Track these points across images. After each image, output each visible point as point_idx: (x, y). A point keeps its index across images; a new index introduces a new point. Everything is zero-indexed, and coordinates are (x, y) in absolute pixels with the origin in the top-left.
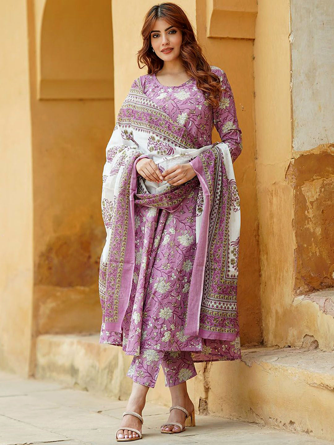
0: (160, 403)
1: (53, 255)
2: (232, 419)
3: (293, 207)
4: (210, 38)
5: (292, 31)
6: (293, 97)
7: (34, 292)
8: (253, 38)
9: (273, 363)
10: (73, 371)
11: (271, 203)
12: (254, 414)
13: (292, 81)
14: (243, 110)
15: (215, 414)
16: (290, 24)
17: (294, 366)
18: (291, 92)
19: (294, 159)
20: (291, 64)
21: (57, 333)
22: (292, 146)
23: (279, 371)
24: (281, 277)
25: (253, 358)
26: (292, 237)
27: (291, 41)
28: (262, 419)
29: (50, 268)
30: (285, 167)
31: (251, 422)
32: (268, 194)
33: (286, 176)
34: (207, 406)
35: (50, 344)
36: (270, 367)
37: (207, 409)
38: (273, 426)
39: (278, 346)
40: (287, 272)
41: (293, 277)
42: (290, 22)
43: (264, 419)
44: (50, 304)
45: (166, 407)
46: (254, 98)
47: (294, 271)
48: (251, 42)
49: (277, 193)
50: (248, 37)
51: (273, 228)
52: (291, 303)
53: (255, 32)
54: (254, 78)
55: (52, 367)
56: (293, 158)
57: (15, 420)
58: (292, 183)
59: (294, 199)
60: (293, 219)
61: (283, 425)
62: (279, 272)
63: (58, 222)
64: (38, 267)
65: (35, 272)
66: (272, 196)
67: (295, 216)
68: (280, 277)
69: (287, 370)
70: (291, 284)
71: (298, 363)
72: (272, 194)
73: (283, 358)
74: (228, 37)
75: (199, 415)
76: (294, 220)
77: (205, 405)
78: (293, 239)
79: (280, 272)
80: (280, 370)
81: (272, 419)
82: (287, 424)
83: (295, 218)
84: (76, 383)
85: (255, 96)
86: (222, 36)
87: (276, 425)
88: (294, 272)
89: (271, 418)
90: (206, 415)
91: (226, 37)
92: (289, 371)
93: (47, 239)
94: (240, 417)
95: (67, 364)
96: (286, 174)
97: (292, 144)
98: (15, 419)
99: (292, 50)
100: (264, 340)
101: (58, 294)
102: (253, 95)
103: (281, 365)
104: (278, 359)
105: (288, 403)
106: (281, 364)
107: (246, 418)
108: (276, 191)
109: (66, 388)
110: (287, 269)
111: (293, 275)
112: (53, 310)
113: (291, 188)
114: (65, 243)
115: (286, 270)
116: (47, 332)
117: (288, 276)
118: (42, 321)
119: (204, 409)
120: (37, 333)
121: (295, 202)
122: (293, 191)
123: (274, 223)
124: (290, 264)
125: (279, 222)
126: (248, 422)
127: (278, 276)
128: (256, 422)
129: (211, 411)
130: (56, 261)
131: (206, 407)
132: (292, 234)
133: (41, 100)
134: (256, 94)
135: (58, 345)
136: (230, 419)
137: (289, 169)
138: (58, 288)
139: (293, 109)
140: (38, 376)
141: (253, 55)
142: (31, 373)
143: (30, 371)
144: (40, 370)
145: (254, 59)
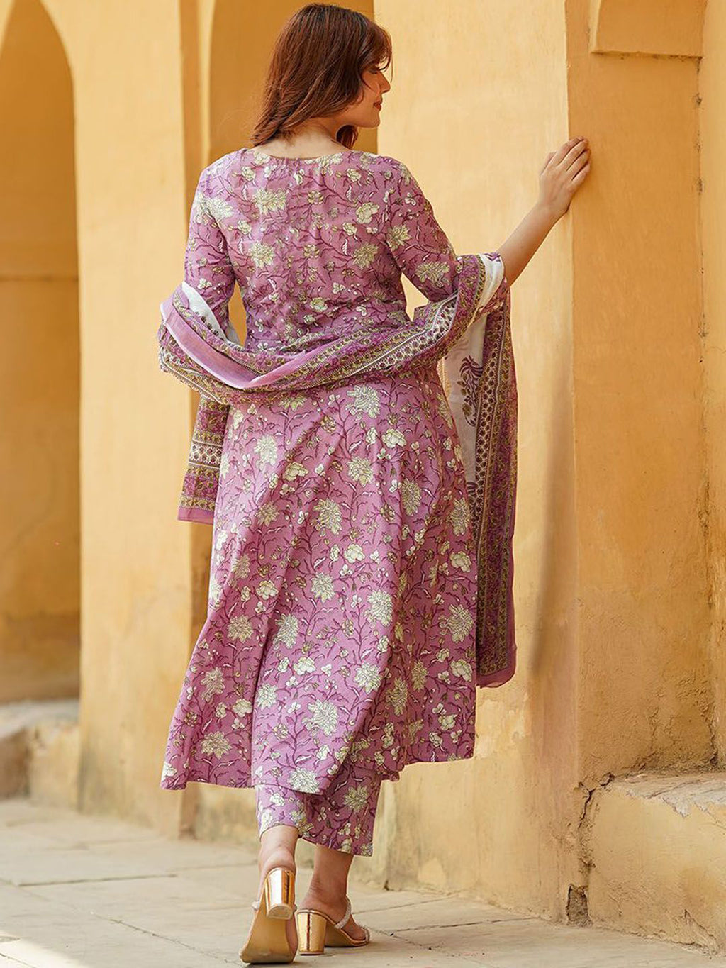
0: (478, 898)
2: (642, 935)
4: (599, 54)
8: (699, 55)
12: (694, 925)
15: (603, 923)
25: (691, 795)
28: (712, 936)
31: (687, 942)
34: (586, 905)
37: (587, 912)
43: (715, 936)
45: (493, 907)
46: (700, 194)
48: (691, 65)
50: (686, 53)
53: (701, 40)
54: (698, 147)
55: (234, 812)
57: (145, 932)
74: (638, 52)
75: (568, 925)
77: (583, 904)
85: (701, 190)
86: (625, 50)
90: (584, 925)
91: (635, 51)
94: (661, 931)
98: (145, 930)
100: (719, 753)
102: (696, 186)
107: (675, 934)
119: (580, 913)
126: (680, 942)
128: (699, 943)
129: (594, 917)
131: (582, 907)
134: (703, 185)
136: (640, 936)
140: (204, 828)
141: (698, 94)
142: (186, 826)
143: (182, 822)
144: (207, 817)
145: (699, 103)
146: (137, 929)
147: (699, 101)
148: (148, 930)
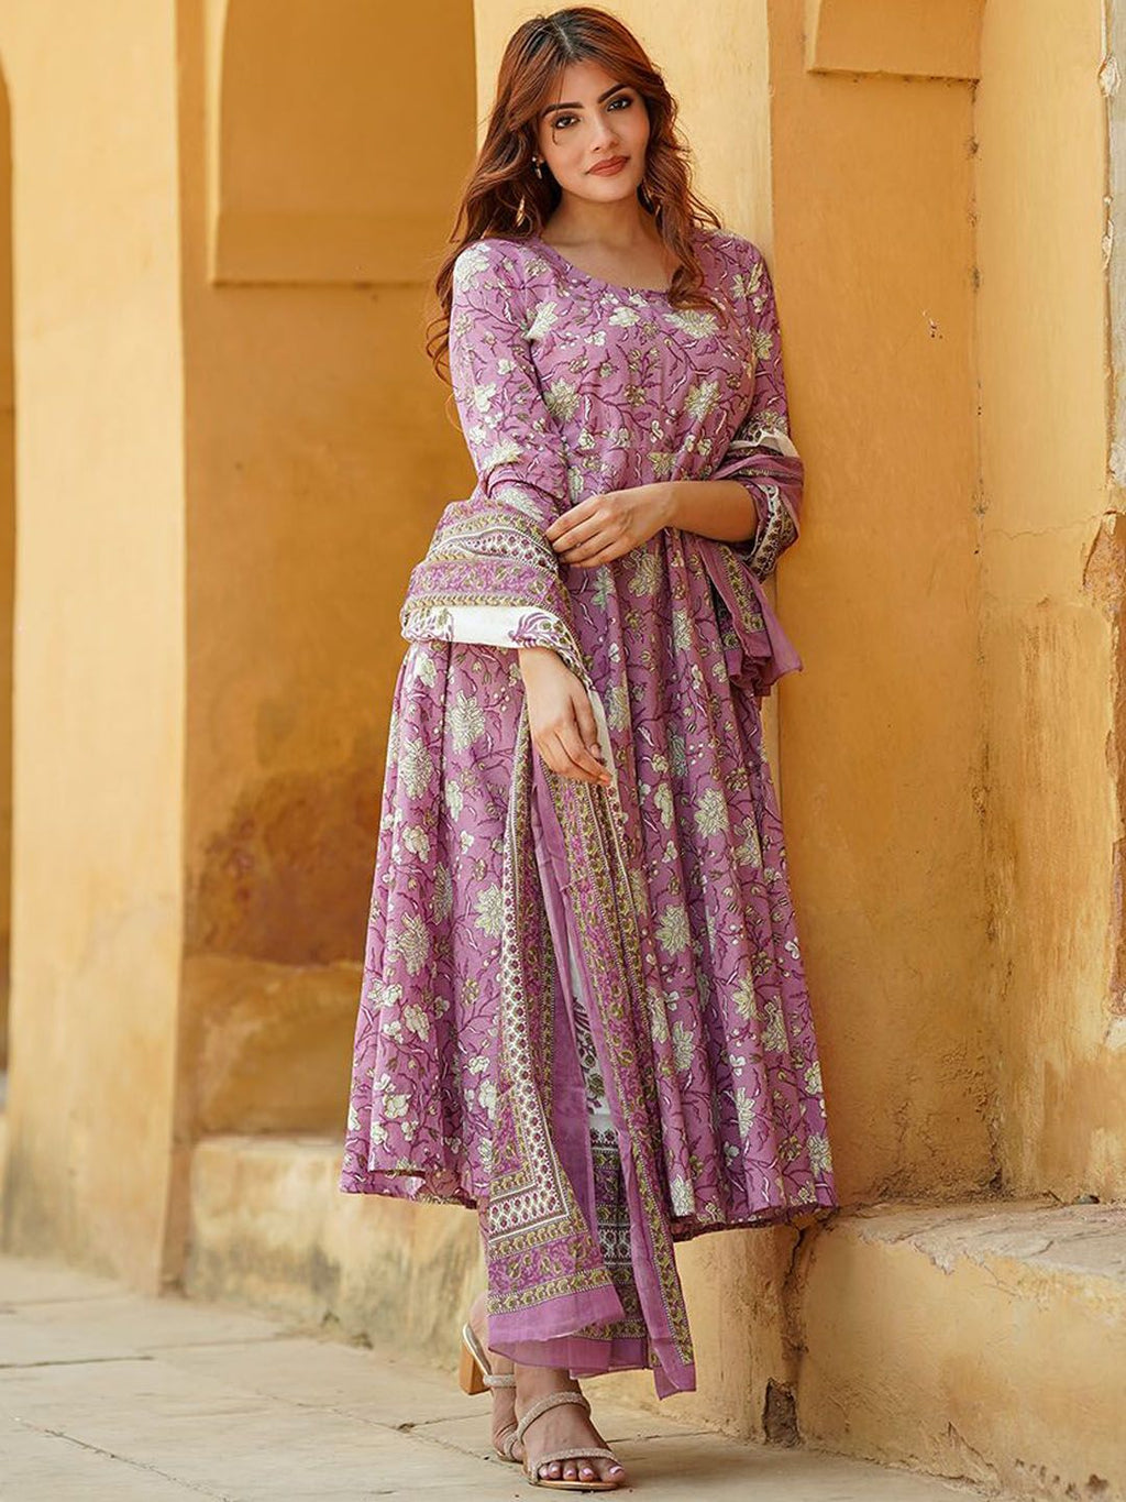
0: (625, 1399)
1: (255, 847)
2: (882, 1462)
3: (1112, 688)
4: (820, 73)
5: (1110, 55)
6: (1112, 289)
7: (185, 980)
8: (974, 76)
9: (1032, 1261)
10: (320, 1272)
11: (1032, 673)
12: (963, 1447)
13: (1111, 235)
14: (933, 336)
15: (822, 1442)
16: (1103, 28)
17: (1106, 1273)
18: (1107, 272)
19: (1113, 516)
20: (1107, 171)
21: (266, 1132)
22: (1108, 466)
23: (1053, 1292)
24: (1066, 945)
25: (959, 1239)
26: (1107, 799)
27: (1108, 89)
28: (991, 1465)
29: (244, 894)
30: (1084, 544)
31: (952, 1475)
32: (1022, 641)
33: (1084, 575)
34: (794, 1413)
35: (241, 1169)
36: (1019, 1277)
37: (795, 1424)
38: (1030, 1492)
39: (1055, 1196)
40: (1087, 924)
41: (1107, 946)
42: (1106, 20)
43: (996, 1466)
44: (245, 1025)
45: (648, 1413)
46: (975, 291)
47: (1110, 924)
48: (962, 92)
49: (1054, 639)
50: (955, 74)
51: (1037, 764)
52: (1101, 1042)
53: (979, 55)
54: (973, 219)
55: (246, 1255)
56: (1109, 513)
57: (98, 1451)
58: (1106, 603)
59: (1115, 659)
60: (1110, 732)
61: (1067, 1493)
62: (1057, 924)
63: (275, 727)
64: (200, 889)
65: (188, 906)
66: (1037, 648)
67: (1117, 722)
68: (1063, 944)
69: (1081, 1288)
70: (1100, 967)
71: (1119, 1262)
72: (1034, 641)
73: (1068, 1241)
74: (880, 72)
75: (765, 1444)
76: (1112, 737)
77: (788, 1410)
78: (1108, 805)
79: (1060, 925)
80: (1058, 1286)
81: (1027, 1467)
82: (1081, 1489)
83: (1117, 729)
84: (327, 1317)
85: (977, 286)
86: (859, 69)
87: (1042, 1491)
88: (1111, 927)
89: (1022, 1464)
90: (791, 1445)
91: (876, 70)
92: (1089, 1293)
93: (234, 788)
94: (912, 1456)
95: (300, 1246)
96: (1085, 570)
97: (1108, 460)
98: (99, 1447)
99: (1110, 123)
100: (1004, 1170)
101: (273, 987)
102: (970, 280)
103: (1061, 1271)
104: (1048, 1246)
105: (1085, 1409)
106: (1060, 1266)
107: (934, 1461)
108: (1051, 631)
109: (291, 1334)
110: (1089, 916)
111: (1107, 936)
112: (255, 1049)
113: (1105, 620)
114: (301, 803)
115: (1085, 920)
116: (229, 1129)
117: (1090, 938)
118: (213, 1086)
119: (785, 1425)
120: (194, 1128)
121: (1118, 670)
122: (1109, 631)
123: (1041, 745)
124: (1099, 898)
125: (1059, 742)
126: (941, 1475)
127: (1055, 939)
128: (970, 1477)
129: (807, 1432)
130: (265, 868)
131: (789, 1416)
132: (1106, 791)
133: (220, 284)
134: (981, 277)
135: (269, 1175)
136: (878, 1463)
137: (1097, 552)
138: (271, 967)
139: (1114, 335)
140: (196, 1285)
141: (973, 138)
142: (169, 1278)
143: (165, 1270)
144: (203, 1266)
145: (975, 151)
146: (87, 1446)
147: (975, 149)
148: (104, 1449)
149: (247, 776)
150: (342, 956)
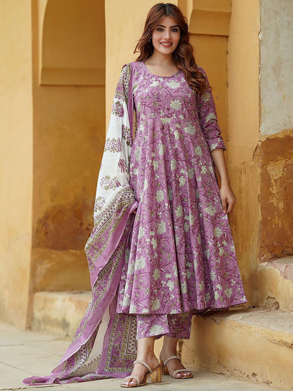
1: (49, 222)
3: (260, 184)
5: (261, 30)
6: (261, 87)
7: (32, 254)
8: (227, 35)
9: (239, 321)
10: (65, 324)
11: (240, 180)
12: (222, 366)
13: (261, 74)
14: (217, 98)
15: (187, 365)
16: (259, 23)
17: (257, 324)
18: (260, 83)
19: (260, 142)
20: (260, 58)
21: (52, 291)
22: (259, 130)
23: (244, 329)
24: (248, 246)
26: (258, 210)
27: (260, 38)
28: (228, 370)
29: (47, 233)
30: (253, 149)
31: (219, 373)
32: (238, 172)
33: (253, 156)
35: (45, 300)
36: (236, 325)
38: (238, 377)
39: (244, 306)
40: (253, 241)
41: (258, 246)
42: (260, 21)
43: (230, 371)
44: (46, 265)
46: (227, 88)
48: (225, 39)
49: (246, 172)
50: (223, 34)
51: (241, 202)
52: (256, 269)
53: (229, 30)
54: (227, 70)
55: (46, 320)
56: (259, 141)
57: (12, 367)
58: (258, 163)
59: (260, 177)
60: (259, 194)
61: (247, 377)
63: (54, 193)
64: (36, 232)
65: (33, 237)
66: (241, 174)
67: (261, 192)
68: (247, 245)
69: (251, 328)
70: (256, 251)
71: (260, 322)
72: (241, 172)
73: (248, 317)
74: (205, 34)
76: (260, 195)
78: (258, 212)
79: (246, 241)
80: (245, 327)
81: (237, 371)
82: (250, 376)
83: (261, 193)
84: (67, 335)
85: (228, 86)
86: (200, 33)
87: (241, 376)
88: (259, 241)
89: (236, 370)
91: (204, 33)
92: (253, 329)
93: (45, 207)
94: (209, 368)
95: (60, 318)
96: (253, 155)
97: (259, 129)
99: (261, 47)
101: (54, 256)
102: (226, 85)
103: (246, 324)
104: (243, 318)
105: (251, 357)
107: (214, 369)
108: (245, 170)
109: (58, 339)
110: (253, 239)
111: (258, 244)
112: (49, 270)
113: (258, 167)
114: (61, 211)
115: (252, 240)
116: (42, 290)
117: (253, 244)
118: (39, 280)
120: (34, 290)
121: (261, 179)
122: (259, 170)
123: (242, 198)
124: (256, 234)
125: (247, 197)
126: (216, 373)
127: (245, 244)
128: (223, 373)
130: (52, 227)
132: (258, 208)
133: (42, 85)
134: (229, 84)
135: (52, 301)
136: (201, 370)
137: (256, 151)
138: (53, 251)
139: (261, 98)
140: (34, 328)
141: (227, 50)
142: (28, 326)
143: (27, 324)
144: (36, 323)
145: (228, 53)
146: (9, 365)
147: (227, 53)
148: (13, 366)
149: (48, 205)
150: (70, 249)
